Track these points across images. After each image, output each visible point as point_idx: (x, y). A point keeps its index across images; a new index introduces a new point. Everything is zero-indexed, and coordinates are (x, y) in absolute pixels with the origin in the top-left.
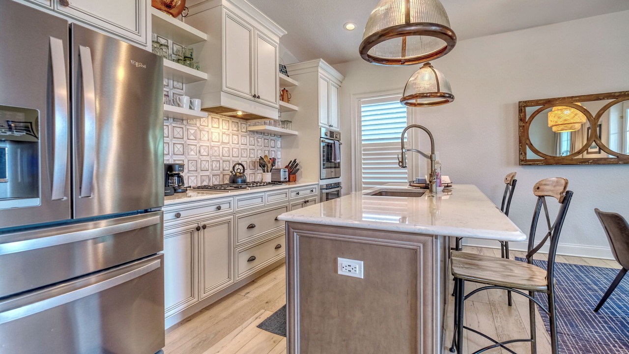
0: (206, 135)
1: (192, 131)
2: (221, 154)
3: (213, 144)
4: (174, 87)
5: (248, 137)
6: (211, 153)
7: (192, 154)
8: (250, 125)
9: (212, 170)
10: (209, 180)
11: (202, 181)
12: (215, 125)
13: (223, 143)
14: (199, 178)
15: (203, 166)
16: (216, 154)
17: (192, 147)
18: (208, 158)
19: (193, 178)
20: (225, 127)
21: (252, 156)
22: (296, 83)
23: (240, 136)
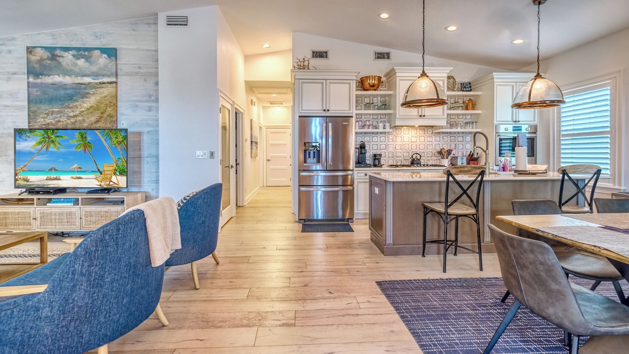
0: (400, 139)
1: (391, 138)
2: (410, 149)
3: (404, 143)
4: (381, 118)
5: (434, 137)
6: (403, 148)
7: (391, 149)
8: (435, 129)
9: (404, 157)
10: (402, 162)
11: (397, 162)
12: (407, 133)
13: (412, 142)
14: (395, 161)
15: (397, 155)
16: (406, 148)
17: (391, 145)
18: (401, 151)
19: (391, 161)
20: (414, 133)
21: (437, 148)
22: (480, 93)
23: (426, 137)
